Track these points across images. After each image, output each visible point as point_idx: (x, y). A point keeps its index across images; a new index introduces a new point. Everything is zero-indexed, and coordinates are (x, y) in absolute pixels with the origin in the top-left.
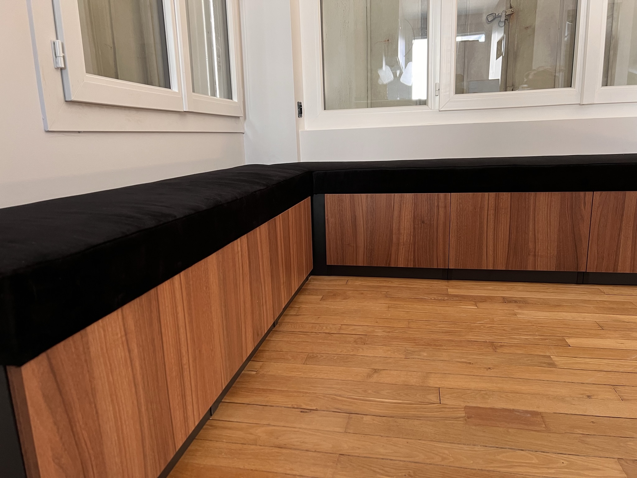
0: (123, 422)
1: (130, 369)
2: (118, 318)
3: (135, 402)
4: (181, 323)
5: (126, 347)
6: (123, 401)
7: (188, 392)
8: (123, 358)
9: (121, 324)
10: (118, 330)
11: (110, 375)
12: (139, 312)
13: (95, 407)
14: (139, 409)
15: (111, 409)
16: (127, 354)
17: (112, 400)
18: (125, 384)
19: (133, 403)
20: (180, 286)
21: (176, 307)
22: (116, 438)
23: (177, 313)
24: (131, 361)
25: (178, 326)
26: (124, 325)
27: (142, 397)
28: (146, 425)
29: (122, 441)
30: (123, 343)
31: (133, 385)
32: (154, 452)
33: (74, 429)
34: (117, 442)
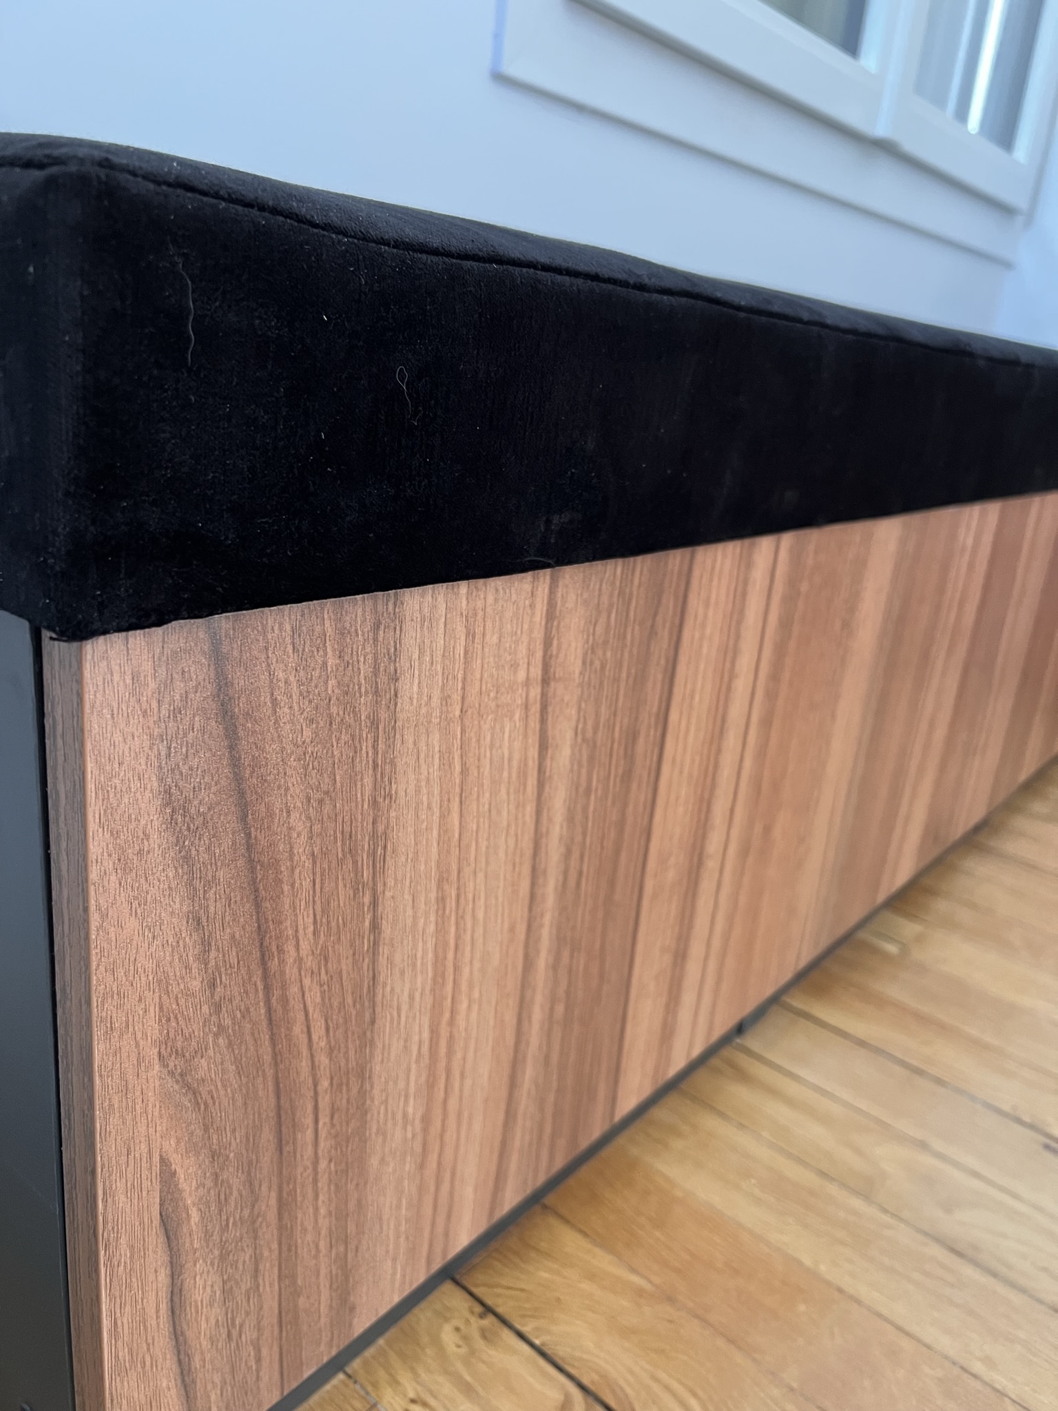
0: (464, 986)
1: (530, 809)
2: (532, 606)
3: (521, 929)
4: (737, 711)
5: (534, 723)
6: (480, 915)
7: (696, 950)
8: (515, 763)
9: (539, 634)
10: (522, 650)
11: (455, 806)
12: (613, 616)
13: (374, 903)
14: (526, 957)
15: (432, 928)
16: (533, 752)
17: (441, 900)
18: (502, 855)
19: (512, 929)
20: (767, 582)
21: (736, 652)
22: (426, 1035)
23: (733, 675)
24: (541, 784)
25: (724, 721)
26: (547, 643)
27: (547, 919)
28: (538, 1014)
29: (443, 1050)
30: (526, 707)
31: (526, 870)
32: (542, 1109)
33: (274, 965)
34: (425, 1048)
